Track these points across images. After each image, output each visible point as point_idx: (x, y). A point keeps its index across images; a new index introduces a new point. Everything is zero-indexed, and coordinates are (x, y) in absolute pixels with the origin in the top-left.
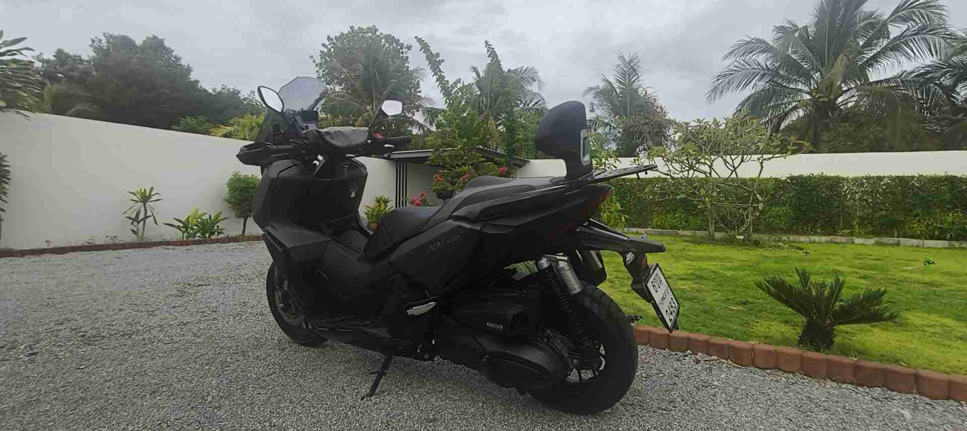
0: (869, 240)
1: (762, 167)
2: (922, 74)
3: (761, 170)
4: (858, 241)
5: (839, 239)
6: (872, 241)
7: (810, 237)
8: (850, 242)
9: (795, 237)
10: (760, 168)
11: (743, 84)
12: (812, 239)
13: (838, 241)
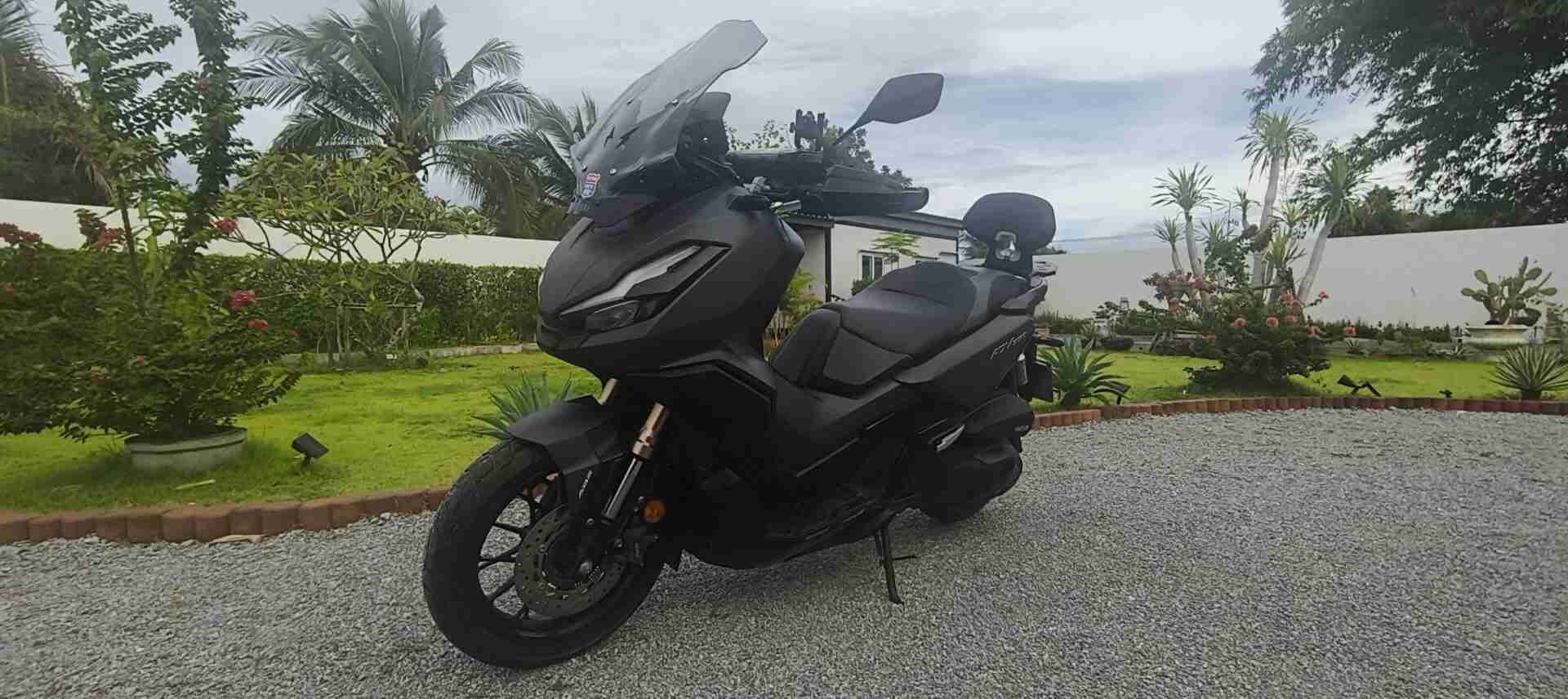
0: (516, 347)
1: (420, 248)
2: (510, 143)
3: (418, 251)
4: (505, 349)
5: (487, 349)
6: (519, 348)
7: (454, 349)
8: (498, 351)
9: (436, 350)
10: (417, 248)
11: (278, 99)
12: (457, 353)
13: (486, 351)
